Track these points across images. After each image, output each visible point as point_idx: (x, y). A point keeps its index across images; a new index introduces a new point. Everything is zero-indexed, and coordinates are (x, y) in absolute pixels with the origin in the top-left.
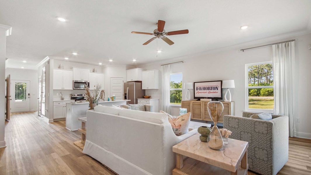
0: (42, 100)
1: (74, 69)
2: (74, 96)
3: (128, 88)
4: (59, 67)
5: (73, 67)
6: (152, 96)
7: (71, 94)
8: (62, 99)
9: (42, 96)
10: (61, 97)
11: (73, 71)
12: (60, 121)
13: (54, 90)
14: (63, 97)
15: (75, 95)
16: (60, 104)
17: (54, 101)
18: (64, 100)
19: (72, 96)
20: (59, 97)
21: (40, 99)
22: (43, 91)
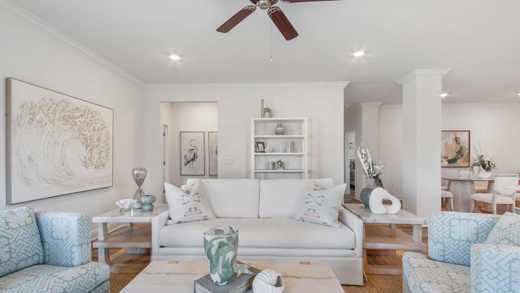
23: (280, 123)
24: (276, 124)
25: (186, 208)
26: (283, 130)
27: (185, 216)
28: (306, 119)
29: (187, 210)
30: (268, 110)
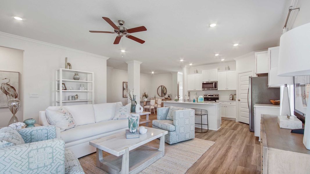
23: (76, 73)
24: (74, 74)
25: (68, 122)
26: (79, 77)
27: (69, 126)
28: (93, 73)
29: (69, 122)
30: (69, 65)
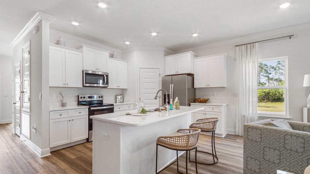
0: (22, 106)
1: (85, 48)
2: (83, 100)
3: (172, 86)
4: (58, 43)
5: (83, 45)
6: (211, 98)
7: (77, 94)
8: (63, 105)
9: (21, 99)
10: (62, 101)
11: (82, 52)
12: (63, 151)
13: (50, 87)
14: (64, 101)
15: (84, 98)
16: (62, 116)
17: (51, 109)
18: (67, 107)
19: (80, 100)
20: (58, 102)
21: (18, 105)
22: (24, 90)
